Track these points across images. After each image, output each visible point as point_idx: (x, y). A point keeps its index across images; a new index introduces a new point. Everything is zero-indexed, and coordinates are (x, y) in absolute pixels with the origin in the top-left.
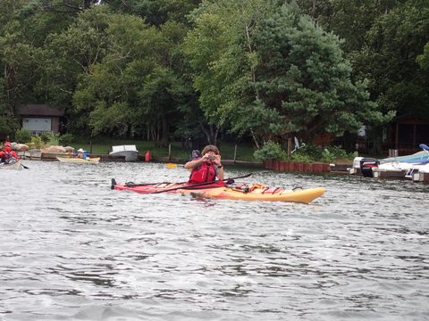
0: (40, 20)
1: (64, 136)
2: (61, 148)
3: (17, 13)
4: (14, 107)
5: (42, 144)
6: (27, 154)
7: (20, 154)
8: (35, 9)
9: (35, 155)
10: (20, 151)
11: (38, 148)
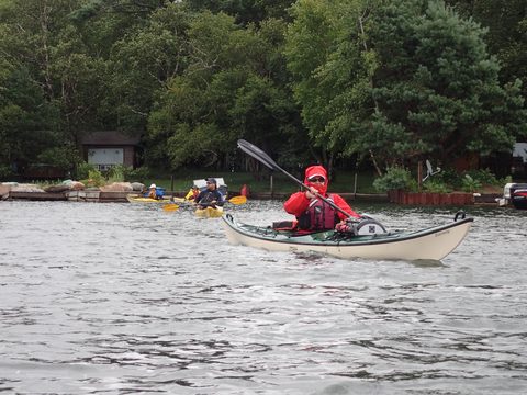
0: (107, 24)
1: (138, 170)
2: (128, 185)
3: (74, 14)
4: (75, 136)
5: (102, 180)
6: (81, 194)
7: (72, 194)
8: (98, 9)
9: (92, 195)
10: (72, 190)
11: (97, 185)
